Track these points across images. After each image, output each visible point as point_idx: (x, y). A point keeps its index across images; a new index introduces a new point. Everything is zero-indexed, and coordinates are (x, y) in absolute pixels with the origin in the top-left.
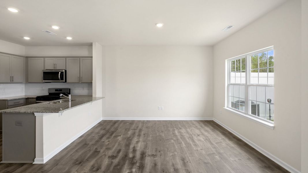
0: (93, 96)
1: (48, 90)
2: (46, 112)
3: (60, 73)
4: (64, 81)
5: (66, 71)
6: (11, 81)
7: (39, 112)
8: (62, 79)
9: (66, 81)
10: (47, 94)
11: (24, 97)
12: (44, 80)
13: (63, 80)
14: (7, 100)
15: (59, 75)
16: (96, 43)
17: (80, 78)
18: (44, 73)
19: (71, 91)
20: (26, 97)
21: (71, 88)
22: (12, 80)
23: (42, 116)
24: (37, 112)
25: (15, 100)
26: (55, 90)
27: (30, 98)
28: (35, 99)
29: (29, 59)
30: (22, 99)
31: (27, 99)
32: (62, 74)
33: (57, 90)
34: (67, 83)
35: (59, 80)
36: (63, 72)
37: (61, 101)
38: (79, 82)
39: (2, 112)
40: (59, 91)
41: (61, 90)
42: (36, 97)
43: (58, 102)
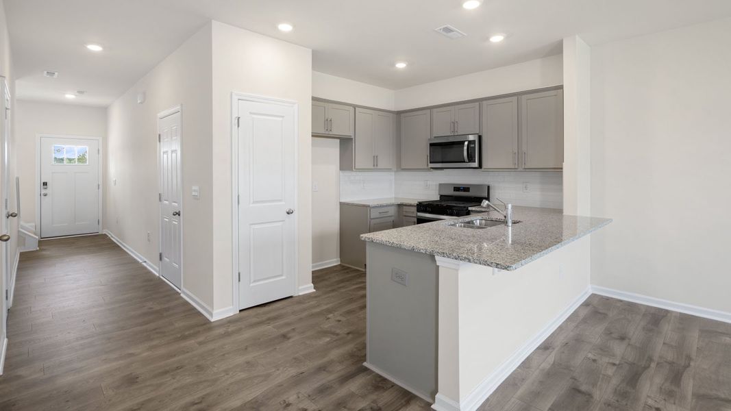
0: (566, 212)
1: (438, 188)
2: (469, 261)
3: (466, 143)
4: (476, 164)
5: (480, 138)
6: (374, 166)
7: (449, 257)
8: (471, 159)
9: (480, 166)
10: (437, 198)
11: (393, 202)
12: (431, 162)
13: (475, 162)
14: (369, 206)
15: (465, 148)
16: (577, 36)
17: (520, 156)
18: (431, 145)
19: (491, 191)
20: (399, 203)
21: (491, 184)
22: (376, 164)
23: (457, 270)
24: (443, 254)
25: (381, 206)
26: (454, 188)
27: (406, 205)
29: (402, 115)
30: (393, 205)
31: (400, 206)
32: (473, 147)
33: (457, 189)
34: (482, 170)
35: (464, 162)
36: (474, 142)
37: (478, 221)
38: (516, 167)
39: (367, 240)
40: (462, 190)
41: (466, 189)
42: (416, 202)
43: (472, 221)
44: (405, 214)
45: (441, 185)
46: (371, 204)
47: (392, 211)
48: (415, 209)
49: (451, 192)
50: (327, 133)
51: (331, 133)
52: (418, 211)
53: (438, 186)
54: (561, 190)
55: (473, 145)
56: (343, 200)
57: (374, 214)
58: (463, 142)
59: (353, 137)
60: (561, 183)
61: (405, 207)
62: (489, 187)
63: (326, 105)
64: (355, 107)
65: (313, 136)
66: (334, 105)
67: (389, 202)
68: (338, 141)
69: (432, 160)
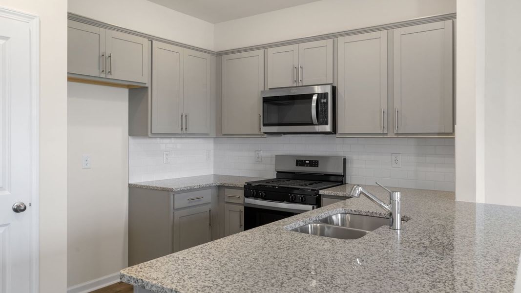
0: (459, 198)
1: (274, 162)
3: (315, 97)
4: (328, 128)
5: (334, 89)
6: (182, 129)
8: (322, 120)
9: (334, 130)
10: (273, 176)
11: (211, 181)
12: (264, 125)
13: (327, 124)
14: (172, 190)
15: (314, 104)
17: (391, 116)
18: (266, 100)
19: (348, 166)
20: (219, 183)
21: (348, 156)
22: (184, 127)
25: (191, 190)
26: (297, 161)
27: (228, 187)
28: (242, 192)
29: (225, 57)
30: (209, 187)
31: (220, 188)
32: (324, 103)
33: (300, 162)
34: (337, 135)
35: (312, 124)
36: (325, 95)
37: (339, 216)
38: (386, 132)
39: (132, 283)
40: (307, 165)
41: (314, 163)
42: (242, 184)
43: (330, 217)
44: (227, 200)
45: (279, 158)
46: (174, 187)
47: (208, 196)
48: (241, 193)
49: (292, 167)
50: (103, 76)
51: (109, 77)
52: (247, 195)
53: (274, 159)
54: (453, 165)
55: (325, 101)
56: (134, 181)
57: (180, 202)
58: (311, 96)
59: (148, 85)
60: (452, 155)
61: (226, 190)
62: (345, 160)
63: (102, 31)
64: (151, 39)
65: (70, 79)
66: (114, 32)
67: (203, 183)
68: (126, 91)
69: (266, 122)
